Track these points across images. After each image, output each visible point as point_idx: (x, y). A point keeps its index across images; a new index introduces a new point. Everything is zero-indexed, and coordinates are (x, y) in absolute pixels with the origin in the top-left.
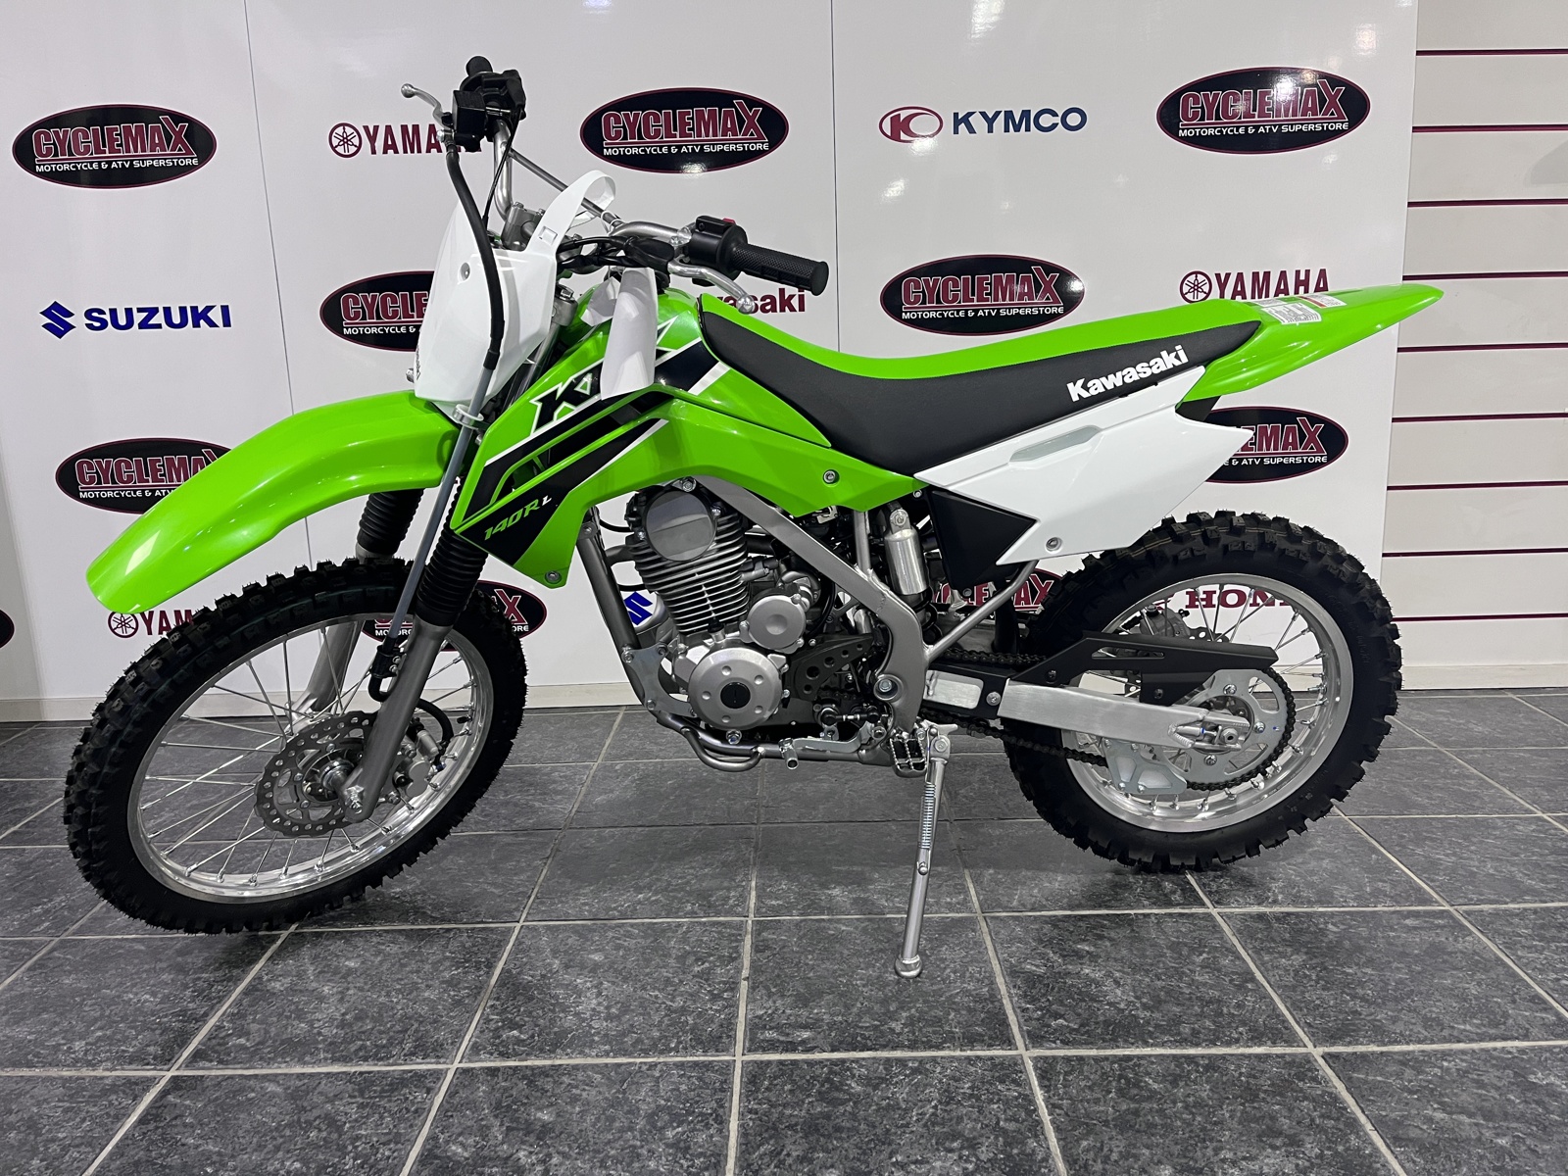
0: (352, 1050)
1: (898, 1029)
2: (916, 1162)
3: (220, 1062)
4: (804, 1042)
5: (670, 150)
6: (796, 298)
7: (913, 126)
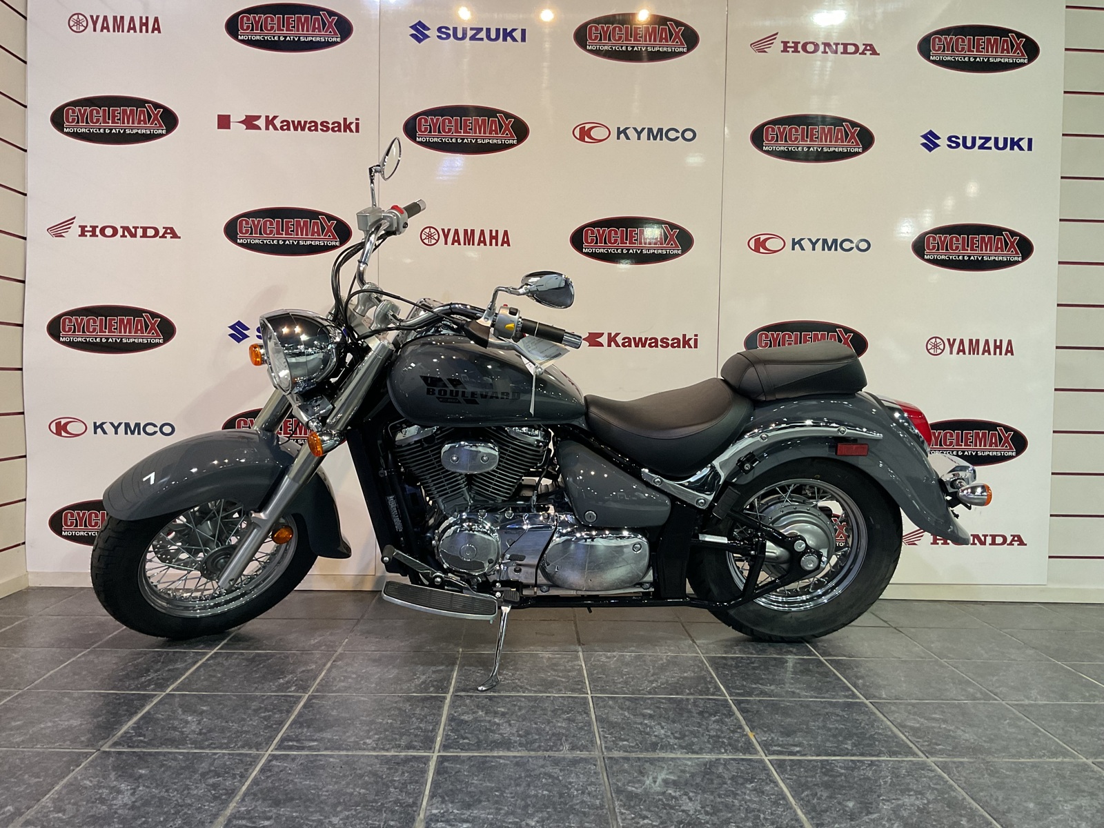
0: (536, 746)
1: (850, 748)
2: (894, 799)
3: (462, 749)
4: (798, 752)
5: (622, 251)
6: (693, 340)
7: (768, 244)
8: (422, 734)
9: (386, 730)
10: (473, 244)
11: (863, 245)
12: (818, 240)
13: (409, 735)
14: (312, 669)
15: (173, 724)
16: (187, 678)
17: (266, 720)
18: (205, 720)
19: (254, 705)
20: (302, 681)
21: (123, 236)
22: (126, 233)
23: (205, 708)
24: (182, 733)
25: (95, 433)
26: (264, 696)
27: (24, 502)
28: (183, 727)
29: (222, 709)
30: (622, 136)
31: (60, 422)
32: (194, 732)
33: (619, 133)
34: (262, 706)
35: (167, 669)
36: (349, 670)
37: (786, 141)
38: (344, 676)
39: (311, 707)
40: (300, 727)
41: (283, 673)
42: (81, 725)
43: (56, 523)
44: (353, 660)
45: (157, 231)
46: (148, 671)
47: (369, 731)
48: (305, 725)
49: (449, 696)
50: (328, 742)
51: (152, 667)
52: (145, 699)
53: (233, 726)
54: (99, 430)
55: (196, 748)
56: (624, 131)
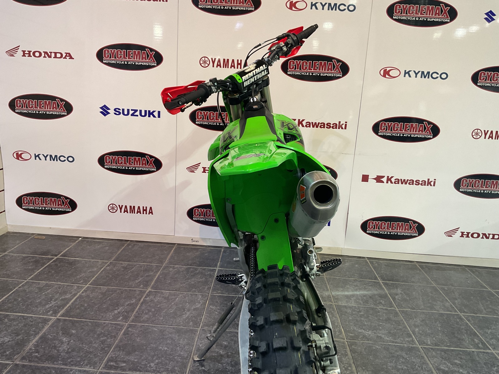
5: (309, 74)
6: (344, 125)
7: (391, 73)
8: (181, 360)
9: (162, 356)
10: (228, 67)
11: (444, 76)
12: (419, 72)
13: (174, 361)
14: (133, 303)
15: (55, 343)
16: (70, 306)
17: (103, 344)
18: (72, 341)
19: (99, 330)
20: (126, 312)
21: (45, 57)
22: (46, 56)
23: (74, 332)
24: (58, 350)
25: (36, 159)
26: (105, 323)
27: (3, 191)
28: (60, 347)
29: (82, 332)
30: (314, 7)
31: (18, 153)
32: (64, 350)
33: (312, 5)
34: (103, 331)
35: (61, 299)
36: (152, 305)
37: (407, 14)
38: (148, 310)
39: (128, 334)
40: (119, 350)
41: (118, 305)
42: (9, 341)
43: (19, 202)
44: (155, 297)
45: (62, 54)
46: (51, 300)
47: (153, 357)
48: (122, 348)
49: (199, 329)
50: (132, 364)
51: (54, 296)
52: (45, 321)
53: (85, 347)
54: (37, 158)
55: (63, 364)
56: (315, 5)
